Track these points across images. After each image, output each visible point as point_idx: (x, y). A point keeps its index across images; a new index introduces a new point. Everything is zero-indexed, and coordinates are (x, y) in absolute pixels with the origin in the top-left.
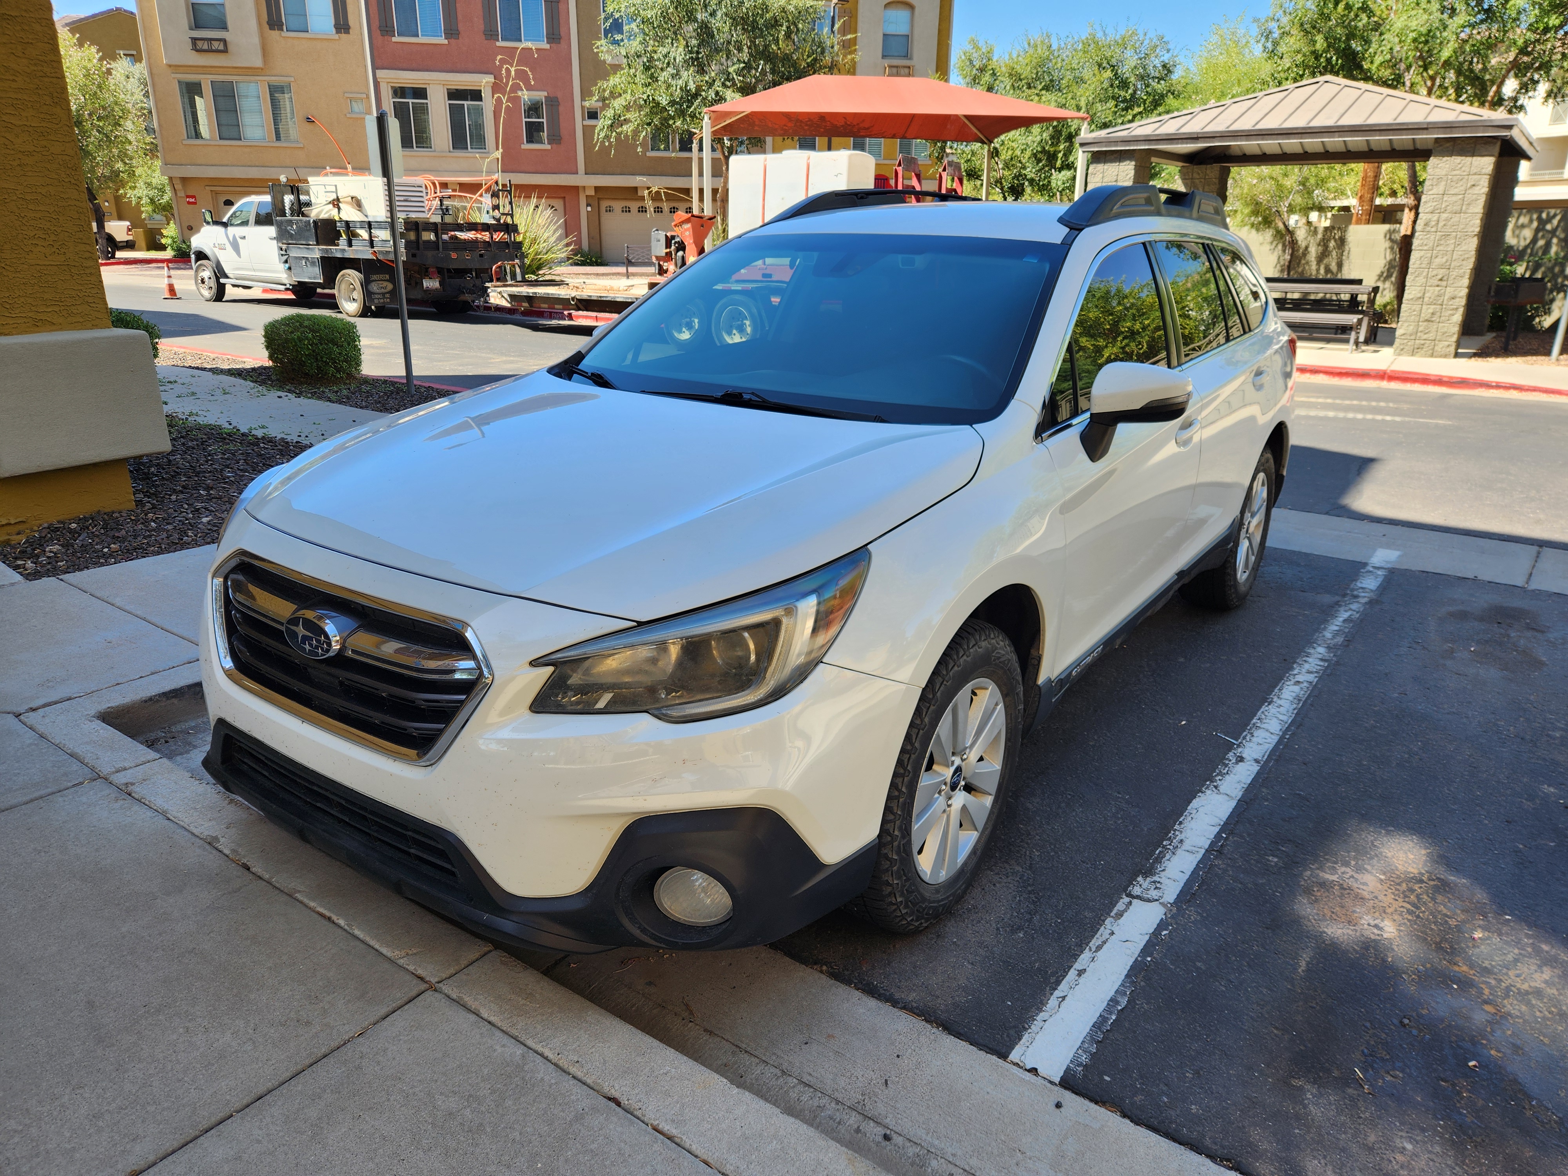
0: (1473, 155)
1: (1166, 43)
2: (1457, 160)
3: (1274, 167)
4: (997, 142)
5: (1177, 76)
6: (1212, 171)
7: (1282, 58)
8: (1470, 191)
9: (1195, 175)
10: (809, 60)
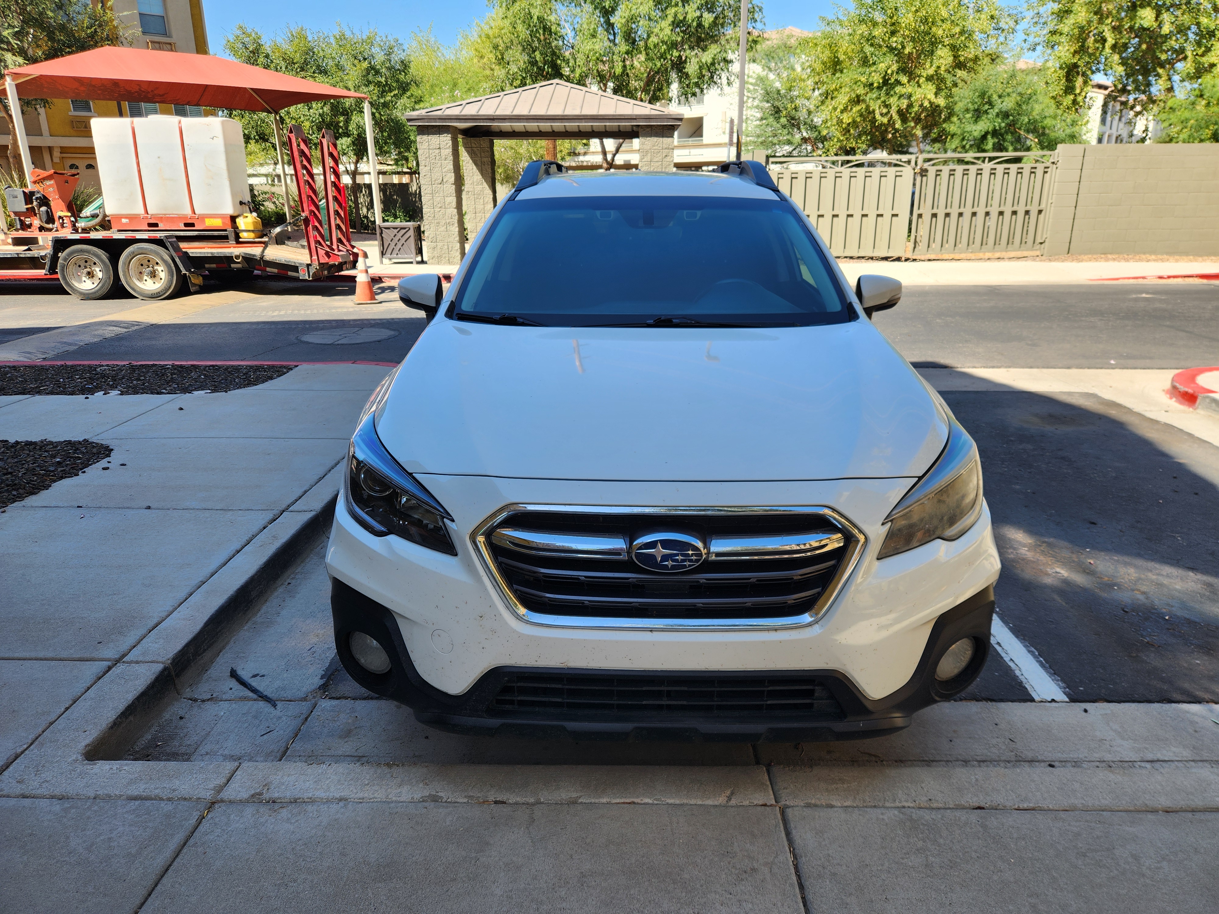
0: (663, 137)
1: (401, 45)
2: (654, 139)
3: (511, 141)
4: (283, 112)
5: (412, 70)
6: (484, 142)
7: (508, 64)
8: (665, 160)
9: (473, 145)
10: (89, 31)
